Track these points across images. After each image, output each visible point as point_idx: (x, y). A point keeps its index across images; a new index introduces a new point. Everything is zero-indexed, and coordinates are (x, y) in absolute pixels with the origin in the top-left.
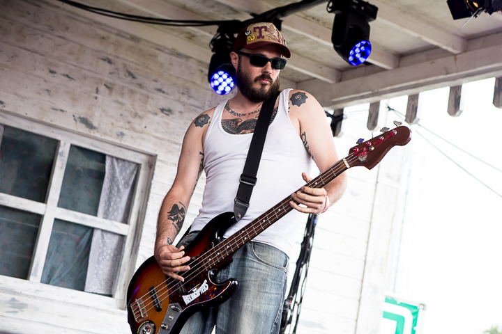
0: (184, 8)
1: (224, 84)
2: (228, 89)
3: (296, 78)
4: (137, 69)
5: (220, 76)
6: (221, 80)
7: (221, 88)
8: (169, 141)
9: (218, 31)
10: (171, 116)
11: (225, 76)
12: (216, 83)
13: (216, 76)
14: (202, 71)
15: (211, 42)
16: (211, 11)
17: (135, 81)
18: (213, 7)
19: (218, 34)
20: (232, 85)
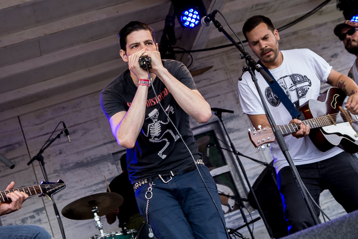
5: (355, 19)
15: (337, 7)
19: (338, 1)
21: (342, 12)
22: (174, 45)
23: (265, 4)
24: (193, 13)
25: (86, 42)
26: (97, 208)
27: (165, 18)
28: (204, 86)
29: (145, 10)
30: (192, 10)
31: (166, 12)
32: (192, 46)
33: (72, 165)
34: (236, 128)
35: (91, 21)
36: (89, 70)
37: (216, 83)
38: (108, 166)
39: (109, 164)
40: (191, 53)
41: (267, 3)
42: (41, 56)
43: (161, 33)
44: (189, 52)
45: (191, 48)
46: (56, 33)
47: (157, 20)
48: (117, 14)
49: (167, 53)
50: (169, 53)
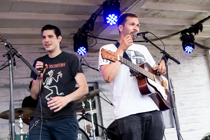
0: (167, 31)
1: (189, 50)
2: (191, 51)
3: (203, 39)
4: (156, 54)
5: (187, 48)
6: (188, 49)
7: (189, 51)
8: (173, 73)
9: (181, 34)
10: (171, 65)
11: (189, 47)
12: (186, 50)
13: (186, 48)
14: (174, 48)
15: (180, 38)
16: (176, 29)
17: (157, 58)
18: (176, 27)
19: (182, 35)
20: (192, 49)
21: (182, 41)
22: (91, 31)
23: (144, 24)
24: (114, 17)
25: (40, 13)
26: (22, 115)
27: (92, 14)
28: (95, 60)
29: (82, 6)
31: (94, 11)
32: (99, 35)
33: (2, 85)
34: (107, 89)
36: (33, 30)
38: (25, 92)
39: (26, 91)
40: (96, 39)
41: (146, 24)
42: (9, 12)
43: (85, 22)
44: (95, 38)
45: (97, 36)
46: (27, 2)
47: (85, 13)
48: (68, 3)
49: (83, 34)
50: (84, 35)
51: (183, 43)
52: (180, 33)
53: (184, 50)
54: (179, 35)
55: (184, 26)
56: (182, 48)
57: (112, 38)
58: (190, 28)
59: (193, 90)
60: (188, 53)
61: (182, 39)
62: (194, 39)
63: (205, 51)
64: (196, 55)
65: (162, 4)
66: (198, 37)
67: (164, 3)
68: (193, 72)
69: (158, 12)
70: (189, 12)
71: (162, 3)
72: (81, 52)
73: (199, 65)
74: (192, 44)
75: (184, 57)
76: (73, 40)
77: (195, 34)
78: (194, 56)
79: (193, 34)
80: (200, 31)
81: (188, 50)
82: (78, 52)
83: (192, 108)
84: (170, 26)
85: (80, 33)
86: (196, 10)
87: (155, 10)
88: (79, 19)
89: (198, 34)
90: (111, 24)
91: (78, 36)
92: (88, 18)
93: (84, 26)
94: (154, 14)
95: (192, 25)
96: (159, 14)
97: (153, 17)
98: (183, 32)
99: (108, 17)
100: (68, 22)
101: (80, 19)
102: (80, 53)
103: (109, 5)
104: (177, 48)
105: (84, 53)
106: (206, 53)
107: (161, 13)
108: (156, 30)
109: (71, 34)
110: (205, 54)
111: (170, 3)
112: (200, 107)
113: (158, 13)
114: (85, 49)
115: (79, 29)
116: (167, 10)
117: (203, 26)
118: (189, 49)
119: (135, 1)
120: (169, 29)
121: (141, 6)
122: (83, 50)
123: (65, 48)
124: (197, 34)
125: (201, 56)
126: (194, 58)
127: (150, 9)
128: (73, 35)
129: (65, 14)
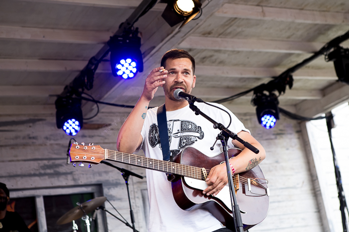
0: (228, 87)
1: (269, 122)
2: (272, 124)
3: (294, 103)
6: (266, 120)
7: (268, 125)
9: (254, 93)
11: (268, 117)
12: (264, 123)
13: (263, 119)
15: (252, 101)
16: (244, 84)
18: (245, 81)
19: (255, 96)
20: (274, 120)
21: (255, 107)
22: (88, 90)
24: (130, 64)
27: (89, 59)
29: (71, 44)
30: (129, 60)
31: (93, 53)
32: (103, 96)
34: (118, 196)
35: (12, 36)
37: (109, 143)
40: (98, 104)
43: (77, 74)
44: (97, 102)
45: (100, 98)
47: (77, 58)
48: (44, 39)
49: (74, 96)
50: (76, 97)
51: (257, 110)
52: (252, 92)
53: (261, 122)
54: (251, 96)
55: (258, 79)
56: (255, 118)
57: (127, 102)
58: (270, 83)
59: (278, 196)
60: (268, 127)
61: (255, 102)
62: (278, 103)
63: (299, 123)
64: (283, 132)
65: (219, 39)
66: (285, 98)
67: (221, 38)
68: (277, 162)
69: (210, 54)
70: (267, 53)
71: (217, 37)
72: (70, 128)
73: (287, 149)
74: (274, 111)
75: (260, 135)
76: (54, 106)
77: (280, 93)
78: (278, 134)
79: (276, 93)
80: (287, 87)
81: (267, 123)
82: (65, 128)
83: (276, 229)
84: (234, 79)
85: (68, 94)
86: (280, 49)
87: (205, 50)
88: (66, 68)
89: (284, 92)
90: (125, 76)
91: (64, 100)
92: (81, 65)
93: (76, 80)
94: (204, 58)
95: (273, 77)
96: (214, 58)
97: (203, 62)
98: (258, 90)
99: (120, 63)
100: (45, 74)
101: (68, 69)
102: (68, 131)
103: (121, 42)
104: (246, 120)
105: (76, 131)
106: (300, 127)
107: (217, 55)
108: (208, 87)
109: (51, 96)
110: (298, 129)
111: (232, 38)
112: (292, 227)
113: (211, 56)
114: (77, 123)
115: (66, 88)
116: (228, 51)
117: (294, 77)
118: (268, 120)
119: (168, 35)
120: (232, 84)
121: (179, 44)
122: (73, 125)
123: (41, 122)
124: (282, 93)
125: (291, 134)
126: (278, 137)
127: (195, 49)
128: (55, 98)
129: (40, 59)
